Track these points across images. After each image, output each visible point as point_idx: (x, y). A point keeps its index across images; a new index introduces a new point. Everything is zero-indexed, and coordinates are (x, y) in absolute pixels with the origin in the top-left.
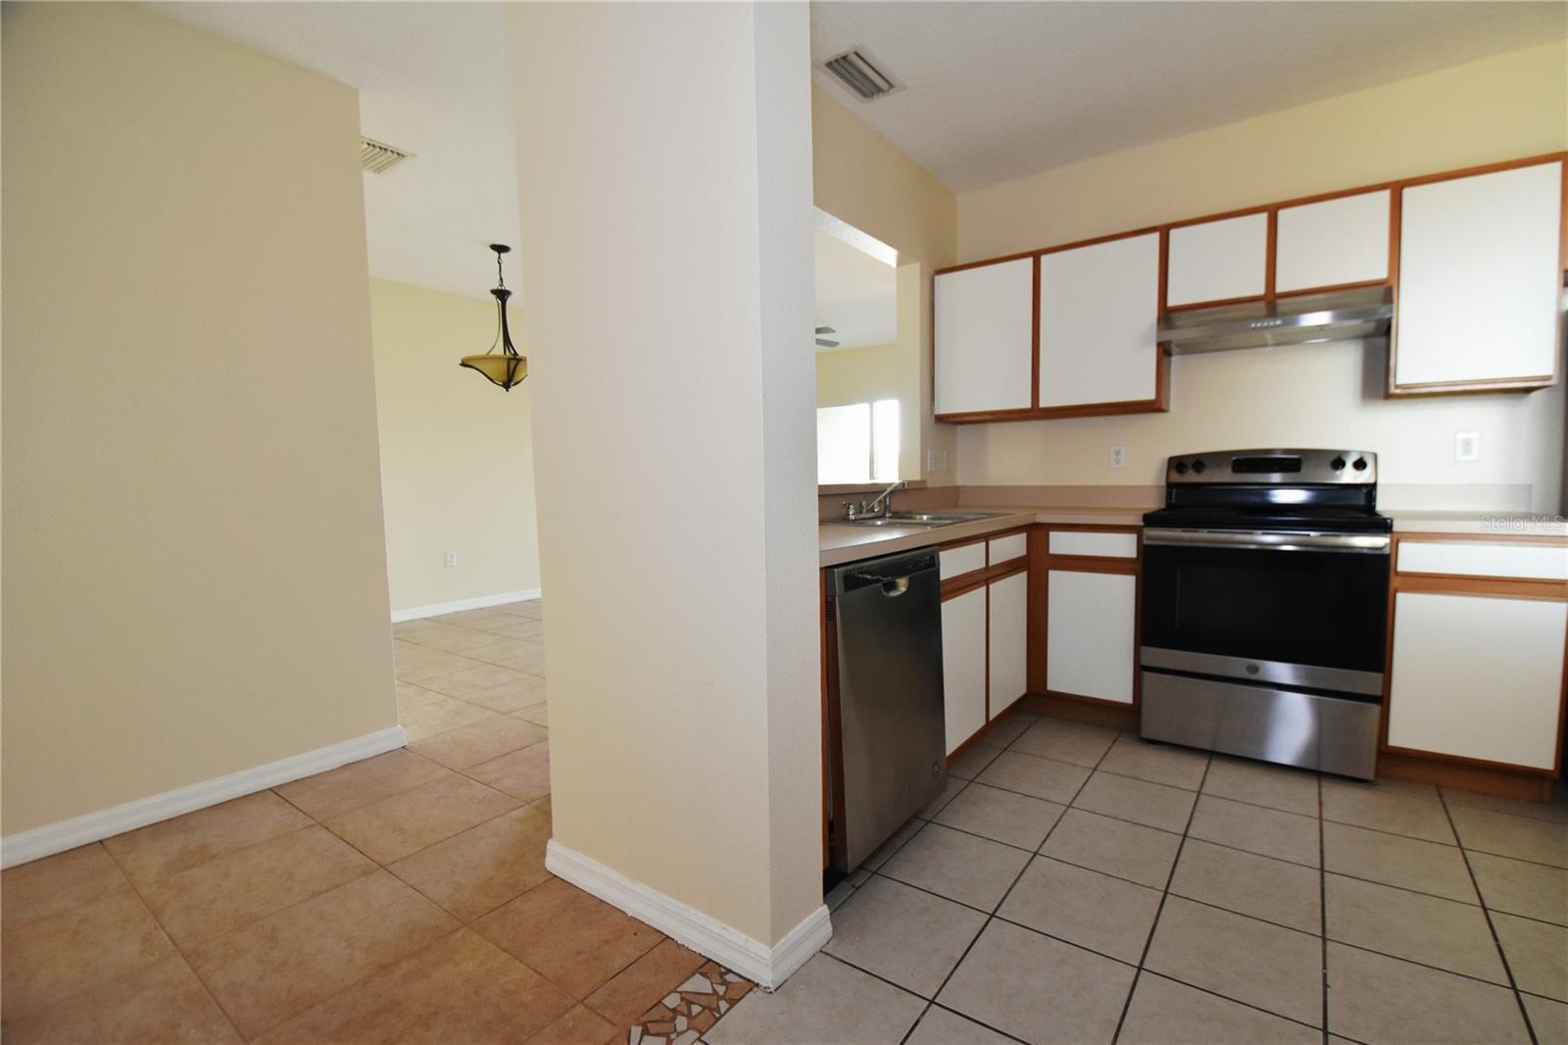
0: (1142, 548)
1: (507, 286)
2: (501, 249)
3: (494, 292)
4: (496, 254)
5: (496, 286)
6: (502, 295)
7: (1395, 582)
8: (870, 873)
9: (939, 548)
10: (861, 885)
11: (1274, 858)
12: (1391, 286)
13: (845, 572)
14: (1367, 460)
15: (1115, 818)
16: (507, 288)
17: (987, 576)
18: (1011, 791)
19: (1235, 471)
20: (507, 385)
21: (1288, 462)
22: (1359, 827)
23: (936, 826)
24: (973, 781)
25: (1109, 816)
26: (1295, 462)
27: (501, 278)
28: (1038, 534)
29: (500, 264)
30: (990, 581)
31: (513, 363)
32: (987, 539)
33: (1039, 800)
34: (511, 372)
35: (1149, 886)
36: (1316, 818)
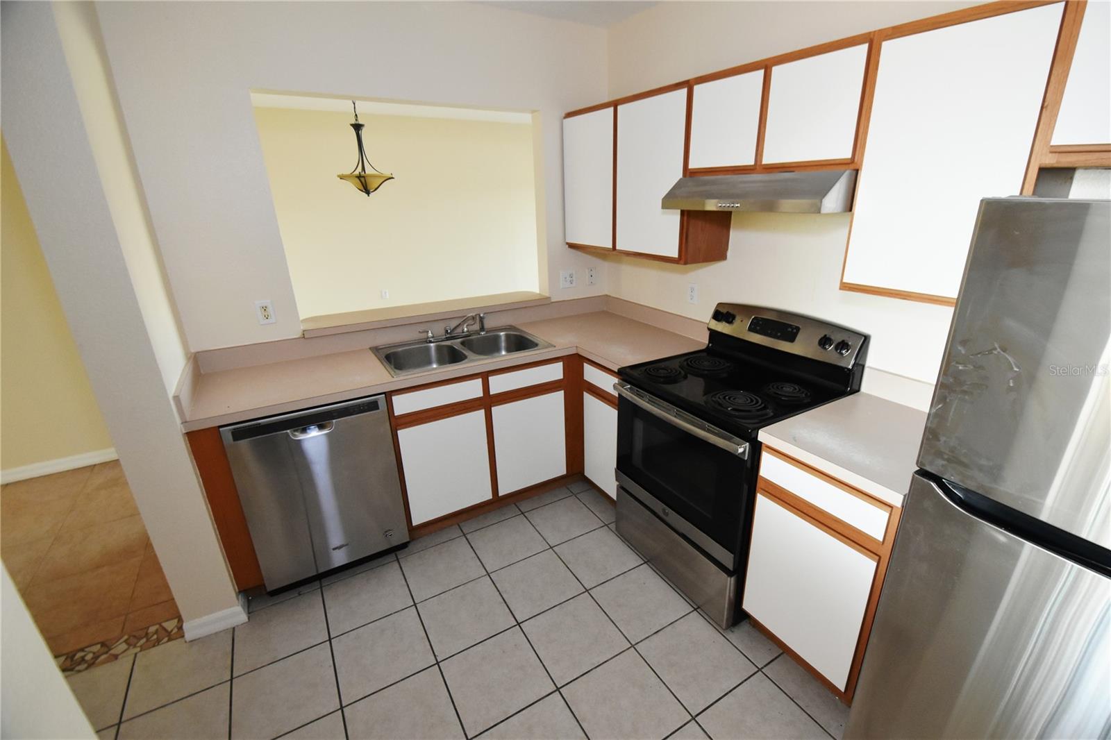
0: (621, 397)
1: (360, 121)
3: (352, 125)
5: (353, 122)
6: (357, 127)
7: (760, 485)
8: (319, 587)
9: (389, 395)
10: (304, 594)
11: (544, 666)
12: (857, 168)
13: (234, 429)
14: (850, 343)
15: (500, 594)
16: (360, 123)
17: (487, 402)
18: (474, 550)
19: (750, 329)
20: (368, 193)
21: (790, 330)
22: (648, 665)
23: (396, 564)
24: (464, 535)
25: (498, 591)
26: (795, 331)
27: (356, 115)
28: (574, 363)
29: (354, 104)
30: (492, 405)
31: (363, 179)
32: (485, 376)
33: (479, 563)
34: (365, 184)
35: (436, 654)
36: (631, 644)
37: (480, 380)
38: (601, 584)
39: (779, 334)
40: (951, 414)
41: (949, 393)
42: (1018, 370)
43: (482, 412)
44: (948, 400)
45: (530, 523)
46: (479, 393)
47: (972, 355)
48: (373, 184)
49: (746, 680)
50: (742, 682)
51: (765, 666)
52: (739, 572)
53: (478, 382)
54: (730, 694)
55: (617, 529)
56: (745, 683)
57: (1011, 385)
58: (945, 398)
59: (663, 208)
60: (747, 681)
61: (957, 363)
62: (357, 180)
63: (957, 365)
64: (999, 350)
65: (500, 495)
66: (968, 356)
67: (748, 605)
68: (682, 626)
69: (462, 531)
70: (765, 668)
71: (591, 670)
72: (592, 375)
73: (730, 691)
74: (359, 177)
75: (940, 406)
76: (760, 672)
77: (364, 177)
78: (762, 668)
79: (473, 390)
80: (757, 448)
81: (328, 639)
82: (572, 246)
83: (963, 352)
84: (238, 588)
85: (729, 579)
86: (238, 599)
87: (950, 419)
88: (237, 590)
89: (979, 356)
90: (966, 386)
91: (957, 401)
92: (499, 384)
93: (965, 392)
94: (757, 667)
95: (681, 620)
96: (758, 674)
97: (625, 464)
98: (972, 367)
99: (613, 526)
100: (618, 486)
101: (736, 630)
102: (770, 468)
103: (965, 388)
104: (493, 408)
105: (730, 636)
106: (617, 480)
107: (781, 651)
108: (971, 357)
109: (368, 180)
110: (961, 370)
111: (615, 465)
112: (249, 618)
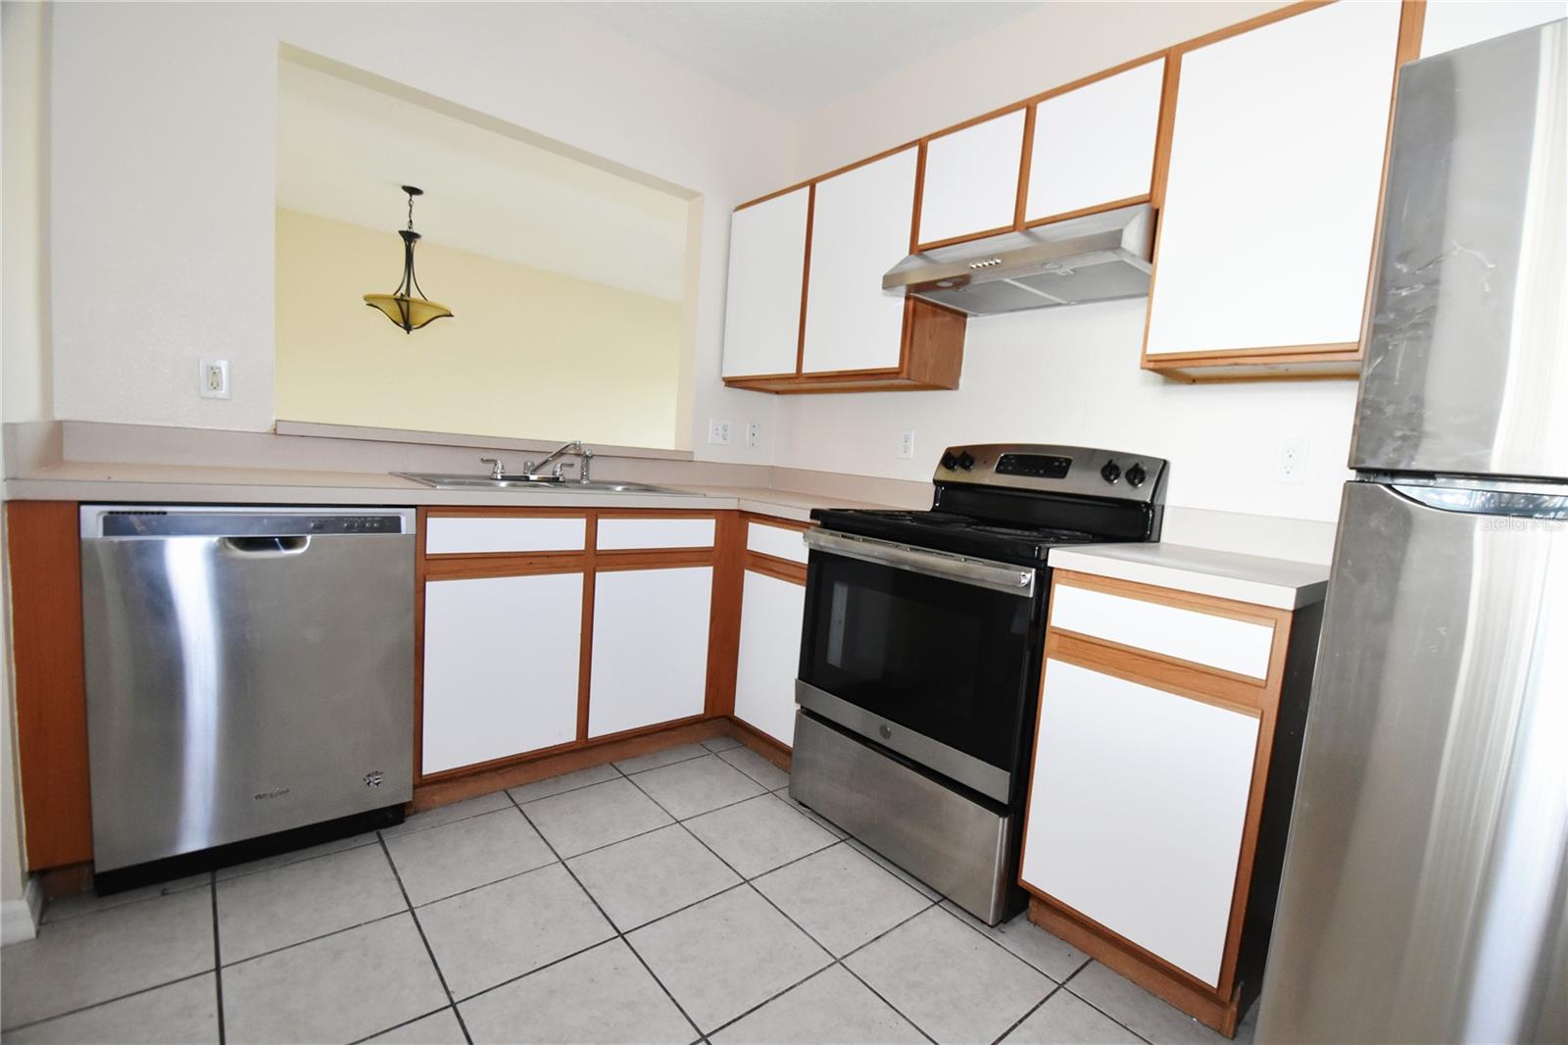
0: (814, 554)
1: (415, 230)
2: (413, 191)
3: (401, 232)
4: (408, 195)
5: (405, 228)
6: (410, 237)
7: (1051, 642)
8: (209, 881)
9: (424, 512)
10: (173, 893)
11: (674, 1000)
12: (1157, 207)
13: (111, 513)
14: (1145, 468)
15: (584, 889)
16: (415, 231)
17: (591, 561)
18: (534, 827)
19: (998, 471)
20: (408, 328)
21: (1057, 464)
22: (870, 988)
23: (379, 848)
24: (517, 805)
25: (581, 885)
26: (1064, 464)
27: (411, 221)
28: (733, 523)
29: (411, 206)
30: (597, 568)
31: (404, 305)
32: (593, 515)
33: (545, 845)
34: (406, 313)
35: (450, 989)
36: (834, 958)
37: (583, 522)
38: (771, 871)
39: (1042, 472)
40: (1399, 365)
41: (1391, 337)
42: (1493, 266)
43: (579, 577)
44: (1390, 348)
45: (639, 788)
46: (578, 543)
47: (1419, 269)
48: (420, 315)
49: (1042, 1003)
50: (1037, 1007)
51: (1068, 980)
52: (1015, 810)
53: (580, 524)
54: (1020, 1026)
55: (792, 795)
56: (1042, 1007)
57: (1487, 290)
58: (1386, 345)
59: (884, 288)
60: (1045, 1004)
61: (1399, 288)
62: (395, 304)
63: (1398, 292)
64: (1460, 248)
65: (591, 735)
66: (1414, 274)
67: (1032, 874)
68: (919, 928)
69: (512, 800)
70: (1069, 983)
71: (766, 1002)
72: (761, 539)
73: (1021, 1021)
74: (398, 300)
75: (1379, 360)
76: (1062, 989)
77: (407, 301)
78: (1064, 983)
79: (568, 535)
80: (1045, 578)
81: (214, 967)
82: (732, 382)
83: (1405, 270)
84: (30, 864)
85: (1001, 819)
86: (24, 886)
87: (1398, 375)
88: (27, 869)
89: (1431, 266)
90: (1417, 317)
91: (1405, 343)
92: (614, 535)
93: (1416, 326)
94: (1056, 982)
95: (916, 919)
96: (1058, 992)
97: (813, 669)
98: (1422, 286)
99: (784, 794)
100: (797, 711)
101: (1007, 928)
102: (1069, 610)
103: (1416, 319)
104: (597, 574)
105: (1000, 938)
106: (797, 700)
107: (1088, 958)
108: (1418, 272)
109: (412, 308)
110: (1407, 296)
111: (795, 675)
112: (38, 933)
